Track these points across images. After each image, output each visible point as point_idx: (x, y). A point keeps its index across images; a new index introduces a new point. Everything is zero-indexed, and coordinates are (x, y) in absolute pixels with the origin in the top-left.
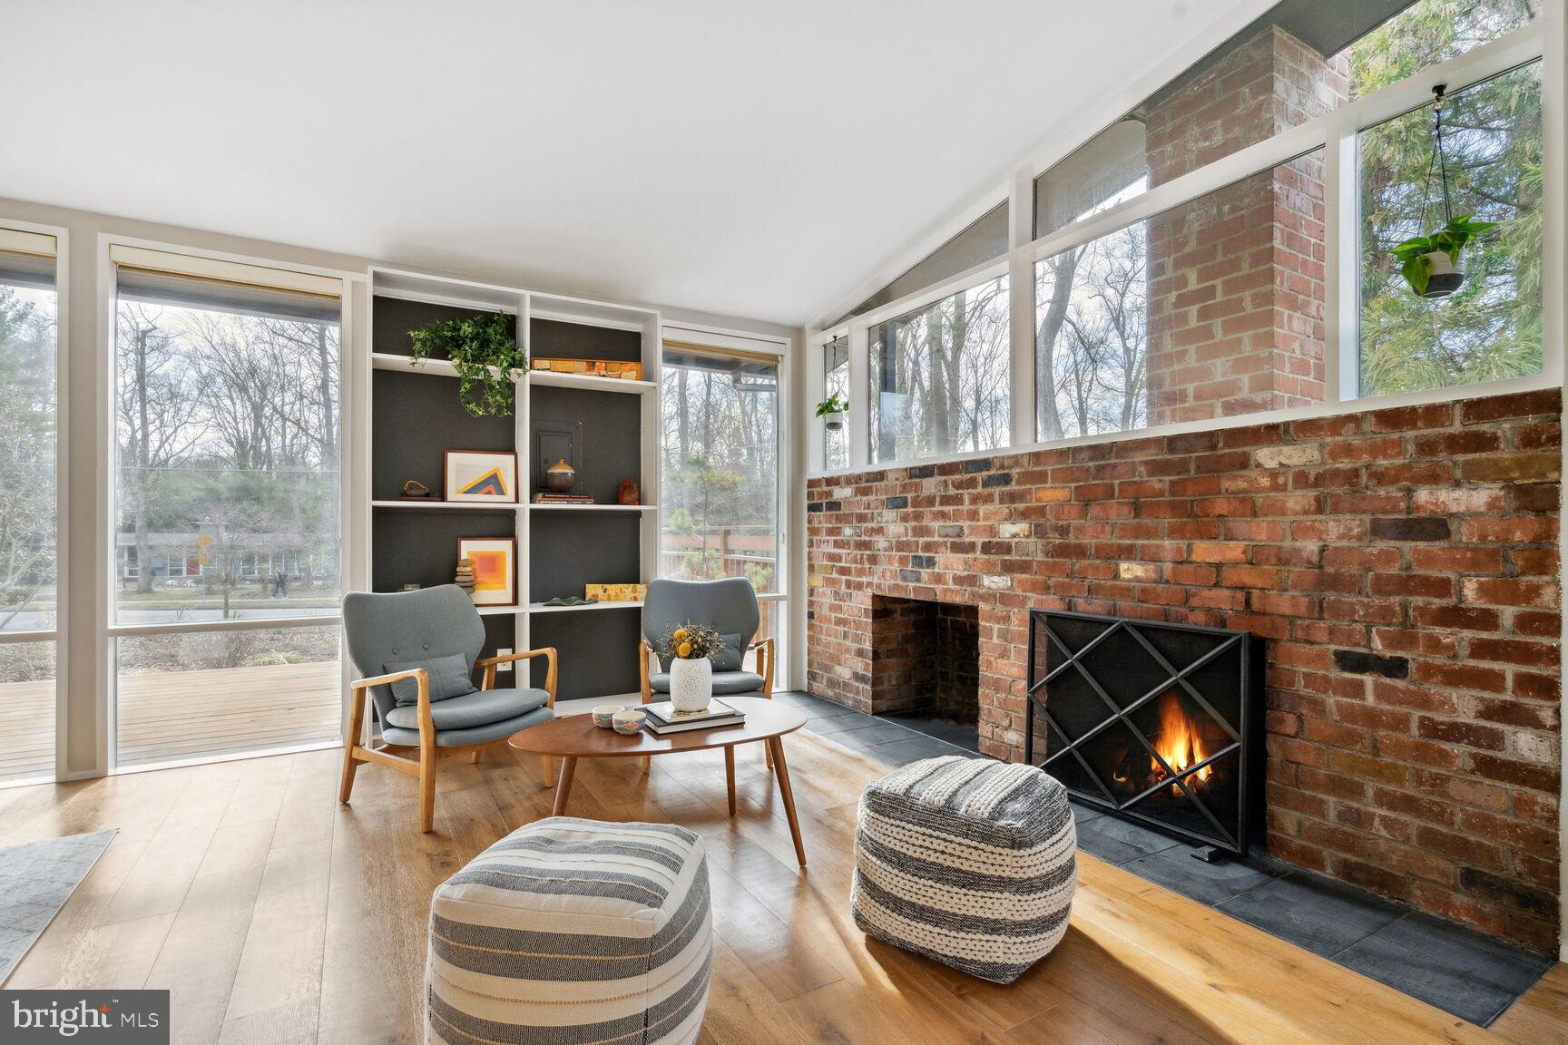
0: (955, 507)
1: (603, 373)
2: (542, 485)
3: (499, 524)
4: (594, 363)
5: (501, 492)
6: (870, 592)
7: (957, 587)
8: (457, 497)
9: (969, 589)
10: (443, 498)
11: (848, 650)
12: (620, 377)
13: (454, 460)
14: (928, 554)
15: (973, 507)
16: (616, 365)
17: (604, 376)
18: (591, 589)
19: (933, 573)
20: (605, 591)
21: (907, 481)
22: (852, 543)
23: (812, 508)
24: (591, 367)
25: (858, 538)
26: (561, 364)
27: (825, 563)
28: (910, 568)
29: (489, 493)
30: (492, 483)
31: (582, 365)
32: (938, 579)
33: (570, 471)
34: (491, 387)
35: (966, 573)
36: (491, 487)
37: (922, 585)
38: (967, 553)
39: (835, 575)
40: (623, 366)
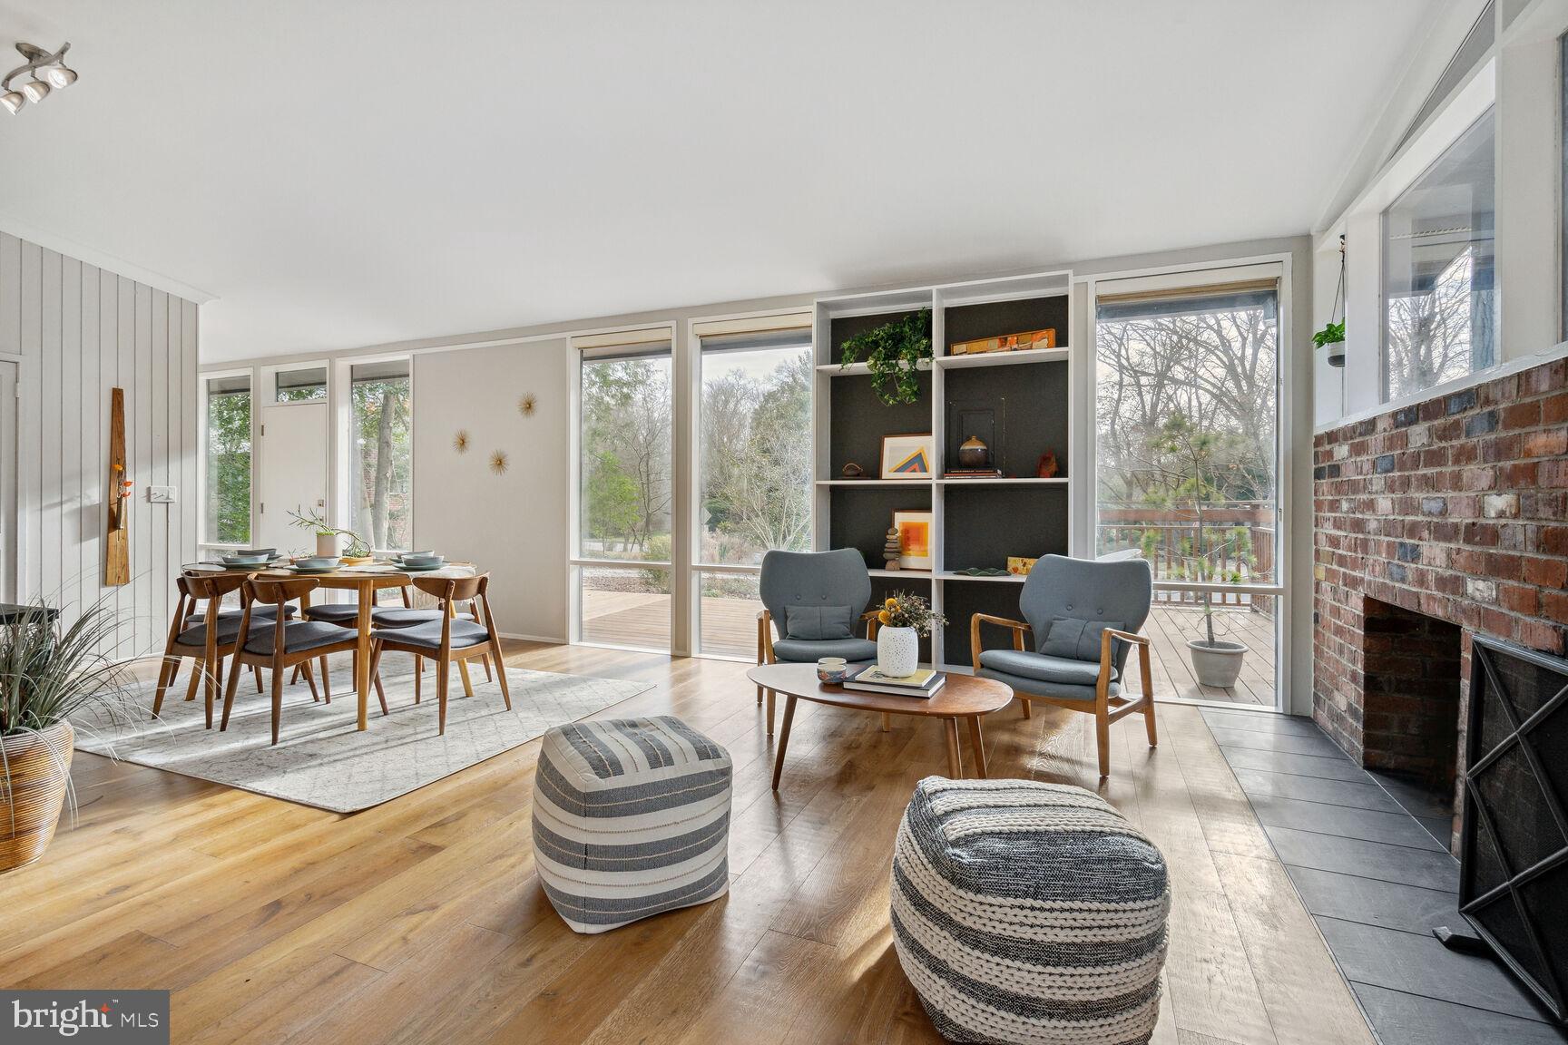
0: (1439, 469)
1: (1015, 346)
2: (952, 462)
3: (917, 498)
4: (1006, 339)
5: (924, 469)
6: (1362, 592)
7: (1439, 595)
8: (890, 475)
9: (1451, 597)
10: (878, 476)
11: (1344, 673)
12: (1031, 348)
13: (890, 443)
14: (1412, 541)
15: (1456, 468)
16: (1025, 336)
17: (1015, 350)
18: (1013, 562)
19: (1417, 569)
20: (1024, 565)
21: (1394, 432)
22: (1348, 523)
23: (1319, 474)
24: (1004, 343)
25: (1352, 515)
26: (976, 345)
27: (1327, 548)
28: (1396, 562)
29: (914, 471)
30: (918, 462)
31: (995, 342)
32: (1421, 580)
33: (980, 447)
34: (899, 379)
35: (1450, 572)
36: (916, 465)
37: (1405, 587)
38: (1450, 541)
39: (1335, 567)
40: (1034, 336)
